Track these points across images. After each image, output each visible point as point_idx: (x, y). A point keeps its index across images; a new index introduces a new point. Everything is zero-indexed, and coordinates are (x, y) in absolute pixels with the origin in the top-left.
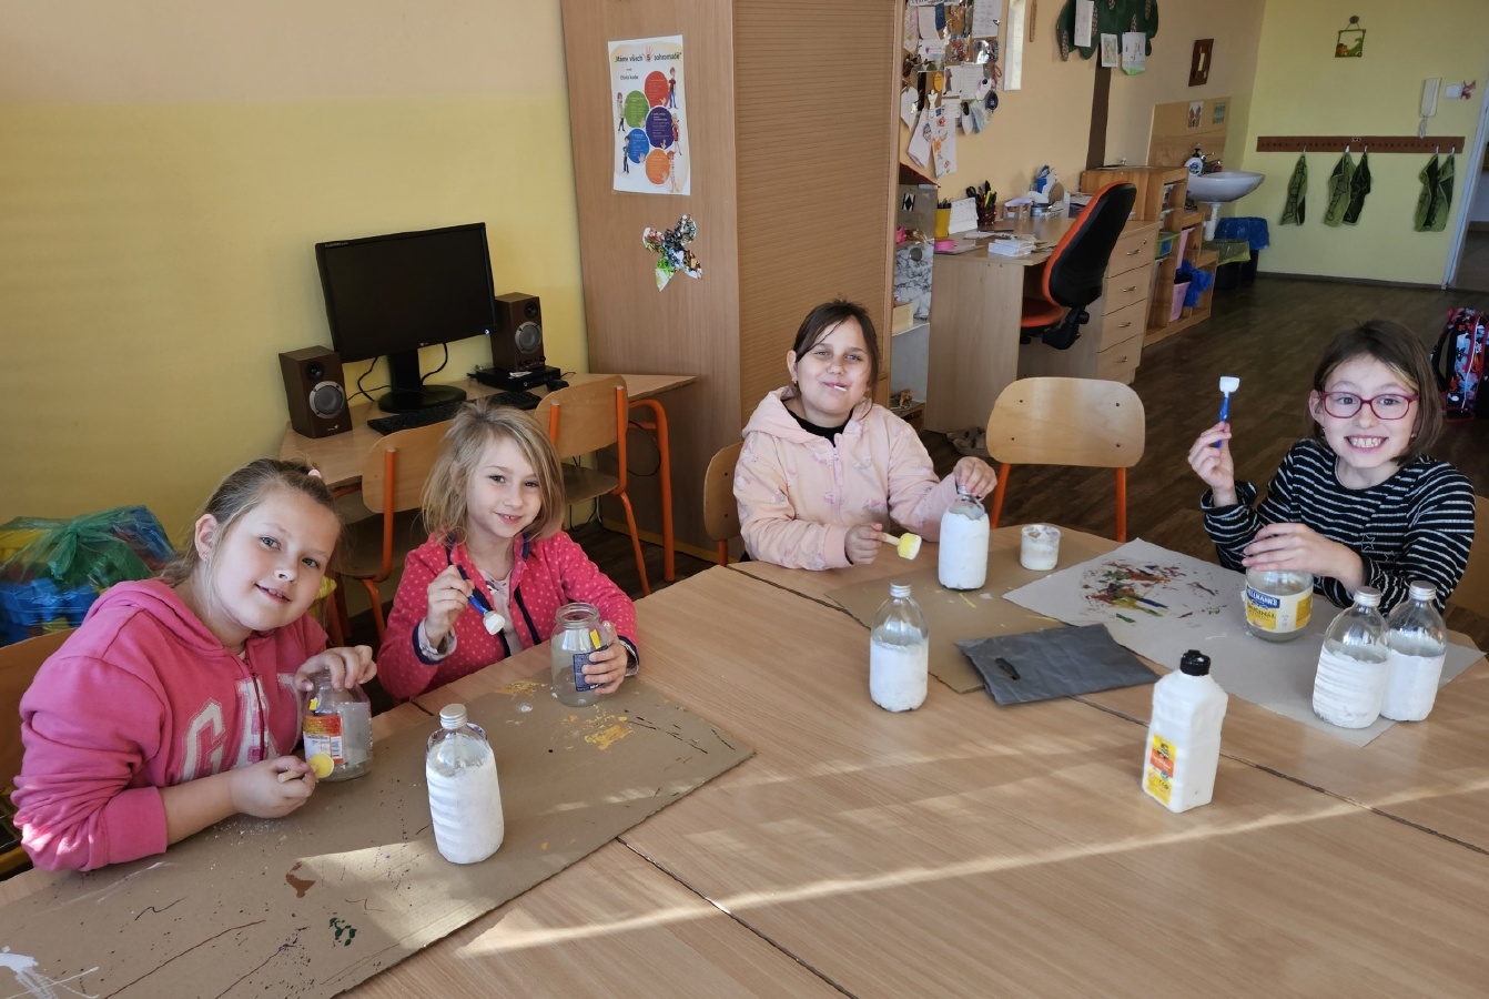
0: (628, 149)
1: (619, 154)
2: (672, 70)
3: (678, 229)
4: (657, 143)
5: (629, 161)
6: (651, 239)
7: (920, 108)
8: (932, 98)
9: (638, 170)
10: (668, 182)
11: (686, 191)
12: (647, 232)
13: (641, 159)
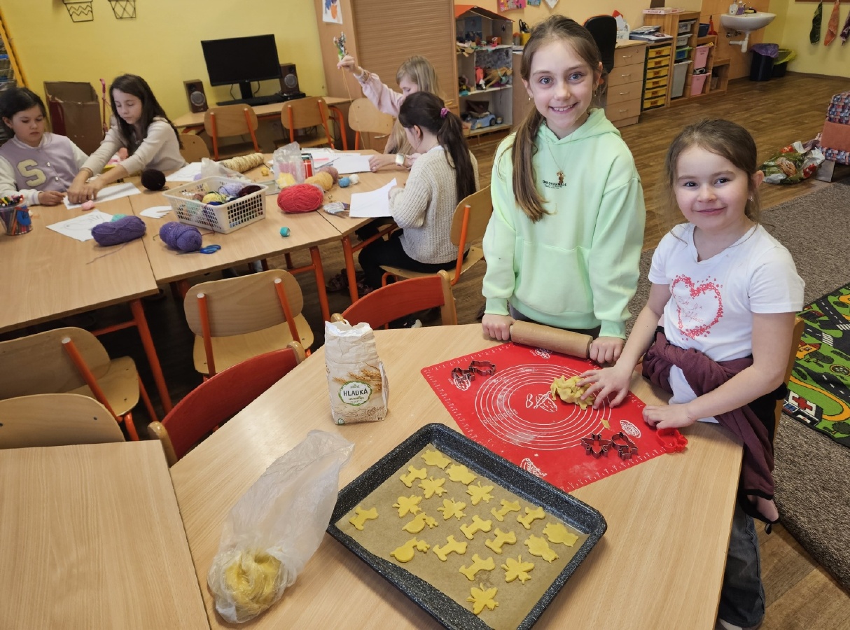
0: (326, 4)
1: (324, 6)
3: (341, 38)
4: (333, 2)
5: (326, 8)
6: (336, 42)
9: (329, 12)
10: (337, 18)
11: (341, 22)
12: (334, 40)
13: (330, 8)
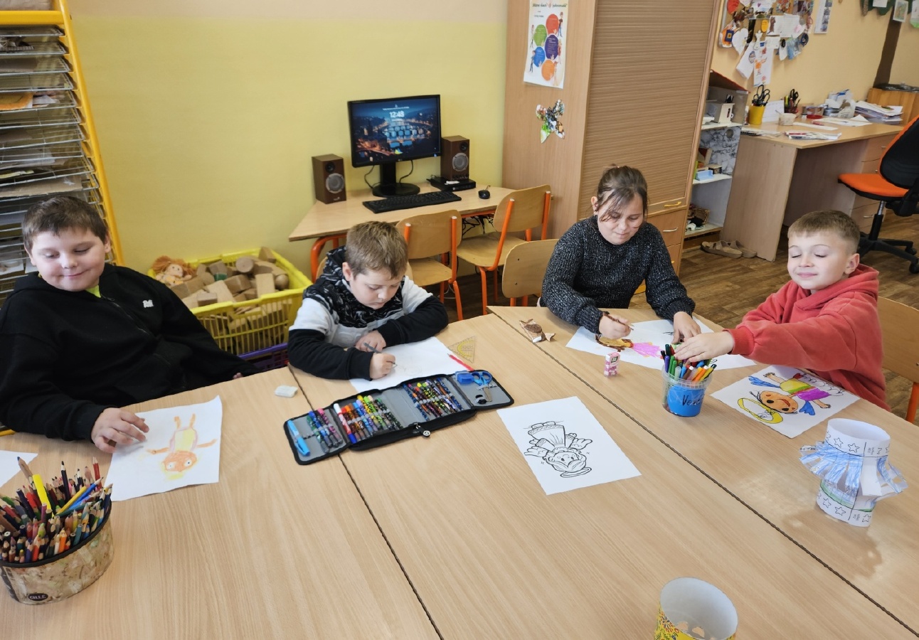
0: (534, 58)
2: (562, 14)
3: (554, 108)
4: (549, 57)
5: (534, 64)
6: (541, 112)
7: (749, 41)
8: (759, 35)
9: (538, 70)
13: (540, 65)
